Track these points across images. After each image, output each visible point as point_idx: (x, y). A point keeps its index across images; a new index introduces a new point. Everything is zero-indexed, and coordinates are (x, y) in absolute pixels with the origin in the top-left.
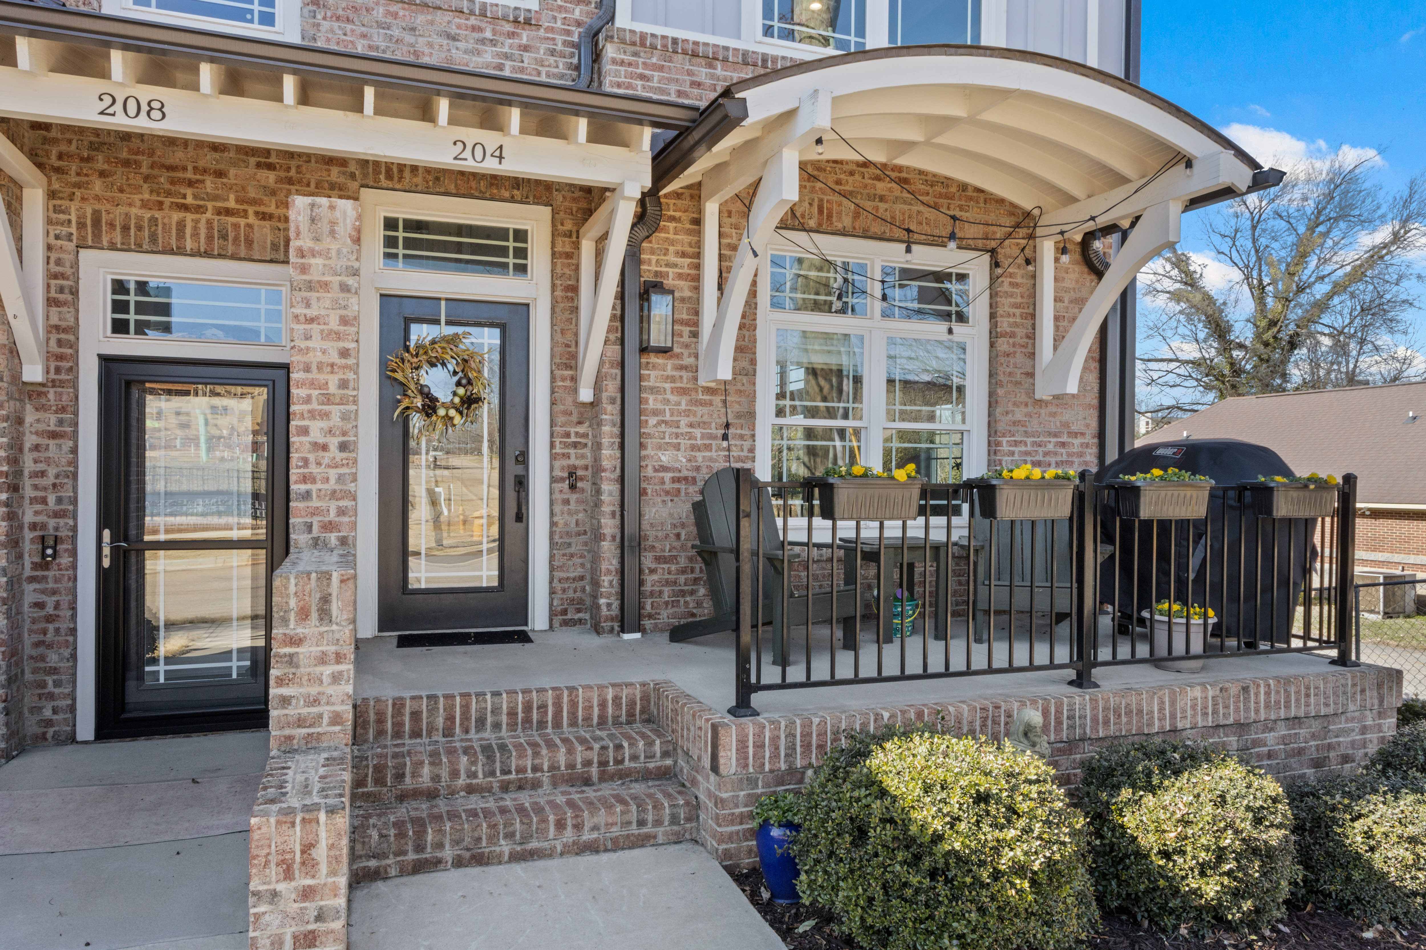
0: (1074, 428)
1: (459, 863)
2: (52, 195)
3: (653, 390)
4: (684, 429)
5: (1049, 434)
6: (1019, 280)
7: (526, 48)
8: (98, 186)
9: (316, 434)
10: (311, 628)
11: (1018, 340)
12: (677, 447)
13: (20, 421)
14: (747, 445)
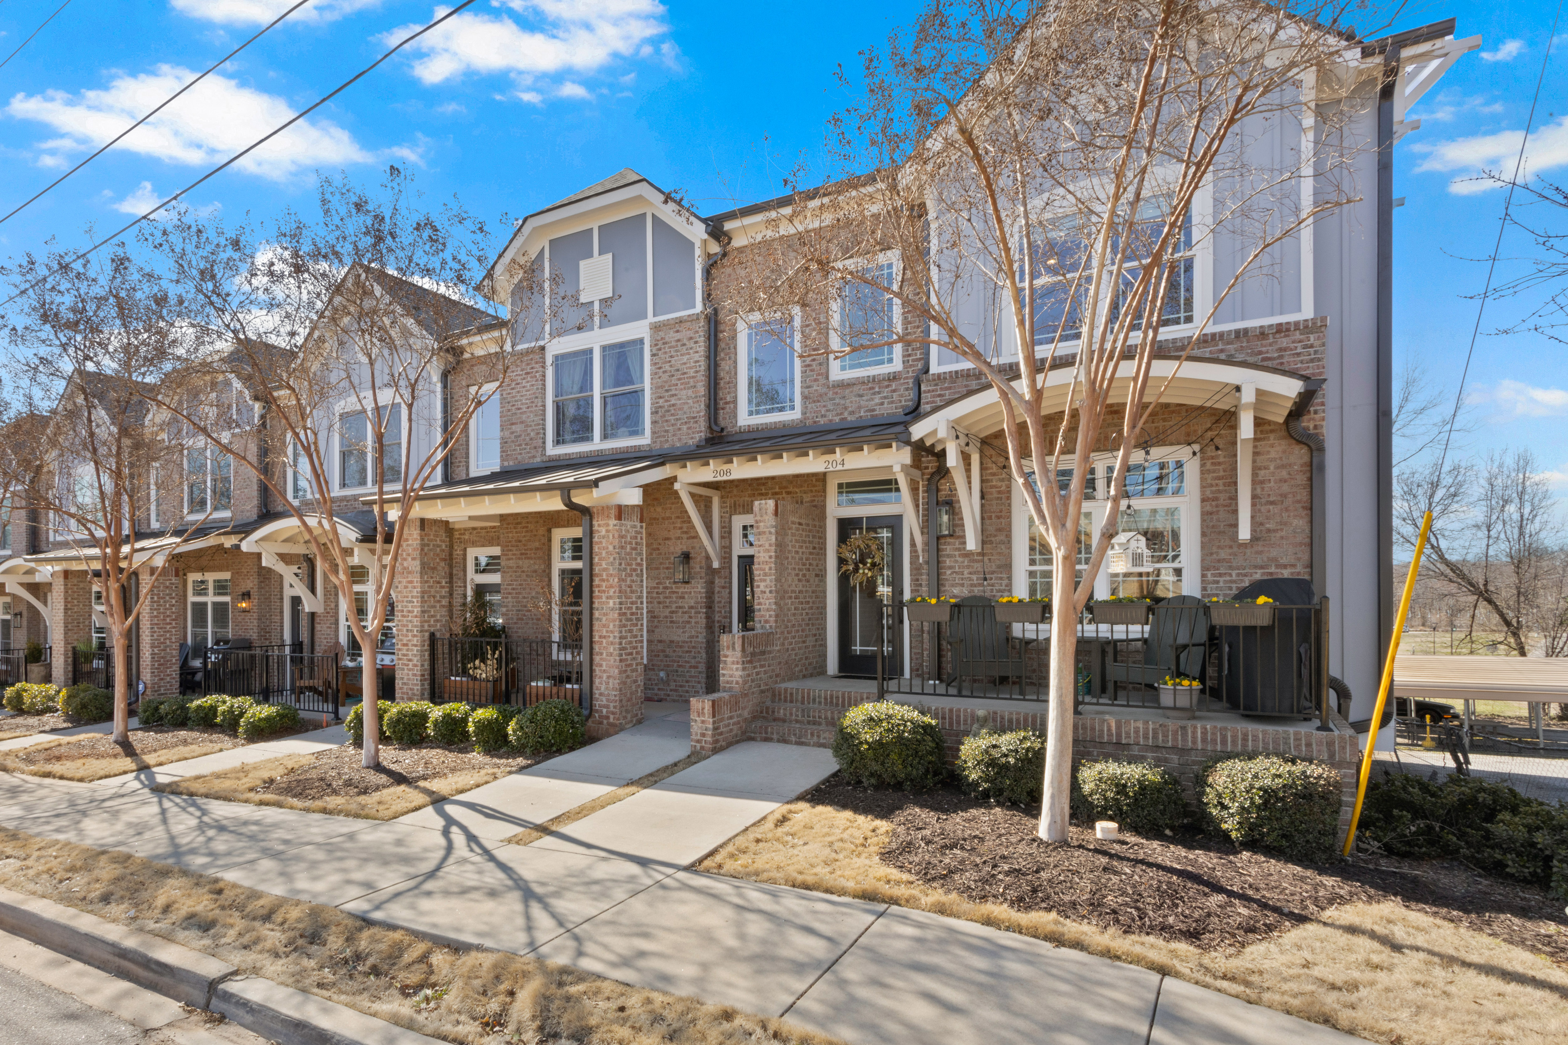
0: (1284, 561)
1: (779, 741)
2: (722, 497)
3: (948, 556)
4: (966, 575)
5: (1256, 567)
6: (1221, 459)
7: (894, 391)
8: (735, 492)
9: (762, 588)
10: (730, 653)
11: (1221, 502)
12: (962, 585)
13: (713, 583)
14: (1005, 582)
